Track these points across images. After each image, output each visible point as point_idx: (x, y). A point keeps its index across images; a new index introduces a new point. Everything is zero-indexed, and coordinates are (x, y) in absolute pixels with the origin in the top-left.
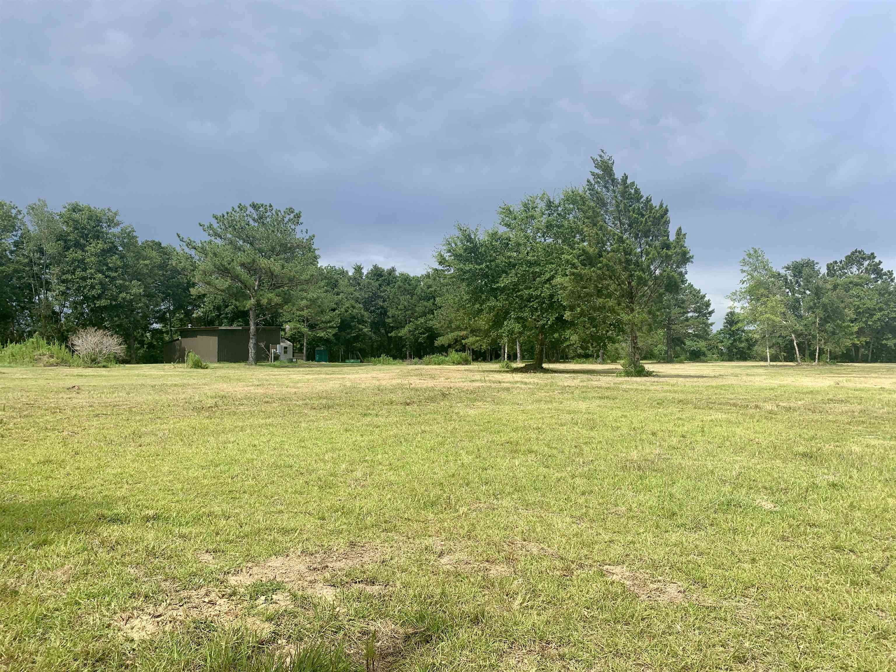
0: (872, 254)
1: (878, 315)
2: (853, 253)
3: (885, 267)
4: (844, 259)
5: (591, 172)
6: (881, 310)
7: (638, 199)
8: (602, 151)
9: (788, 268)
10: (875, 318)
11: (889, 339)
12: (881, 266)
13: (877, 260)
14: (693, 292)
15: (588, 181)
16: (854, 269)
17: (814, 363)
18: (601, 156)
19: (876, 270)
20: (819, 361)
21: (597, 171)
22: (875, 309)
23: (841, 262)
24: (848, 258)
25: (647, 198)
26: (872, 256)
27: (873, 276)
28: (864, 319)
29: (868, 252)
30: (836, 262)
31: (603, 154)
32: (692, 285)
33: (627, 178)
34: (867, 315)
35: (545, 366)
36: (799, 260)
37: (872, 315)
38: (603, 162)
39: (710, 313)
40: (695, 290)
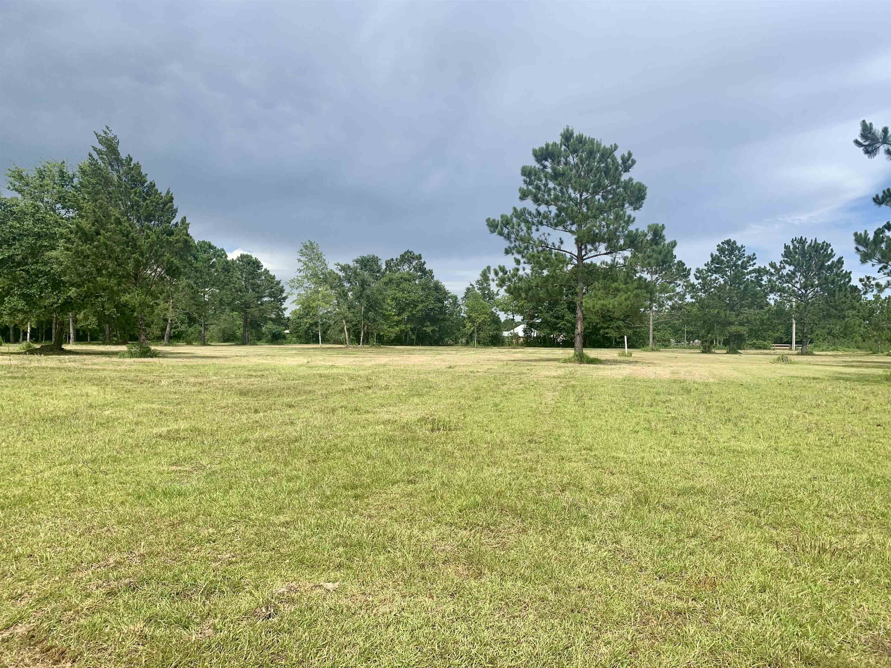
0: (420, 255)
1: (420, 307)
2: (406, 253)
3: (427, 267)
4: (399, 257)
5: (93, 147)
6: (422, 301)
7: (143, 183)
8: (108, 128)
9: (357, 261)
10: (418, 308)
11: (428, 326)
12: (425, 266)
13: (422, 261)
14: (269, 278)
15: (90, 155)
16: (406, 267)
17: (359, 346)
18: (105, 133)
19: (421, 268)
20: (363, 344)
21: (100, 147)
22: (418, 301)
23: (397, 260)
24: (402, 256)
25: (151, 183)
26: (419, 257)
27: (419, 274)
28: (410, 309)
29: (417, 253)
30: (392, 260)
31: (108, 131)
32: (268, 271)
33: (131, 159)
34: (412, 306)
35: (66, 347)
36: (365, 255)
37: (416, 306)
38: (106, 139)
39: (285, 298)
40: (271, 276)
